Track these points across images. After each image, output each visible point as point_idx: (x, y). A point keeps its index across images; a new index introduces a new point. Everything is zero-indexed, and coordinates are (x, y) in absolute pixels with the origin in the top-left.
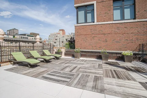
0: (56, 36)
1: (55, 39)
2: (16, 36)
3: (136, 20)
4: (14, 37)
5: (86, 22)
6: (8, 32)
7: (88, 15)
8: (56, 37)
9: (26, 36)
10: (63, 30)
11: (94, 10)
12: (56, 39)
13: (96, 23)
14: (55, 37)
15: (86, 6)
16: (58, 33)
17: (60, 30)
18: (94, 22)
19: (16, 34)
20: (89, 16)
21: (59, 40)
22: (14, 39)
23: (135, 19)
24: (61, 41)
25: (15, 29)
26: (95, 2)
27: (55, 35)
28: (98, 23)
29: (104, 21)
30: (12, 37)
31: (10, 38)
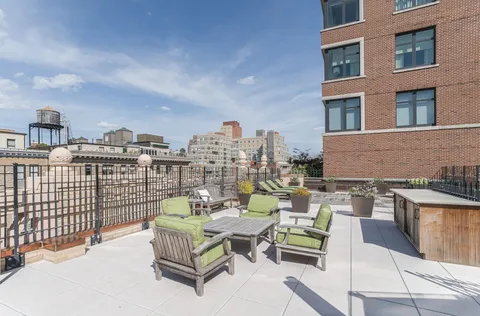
0: (214, 141)
1: (211, 151)
2: (129, 150)
3: (437, 127)
4: (125, 151)
5: (344, 128)
6: (107, 139)
7: (348, 115)
8: (215, 146)
9: (151, 148)
10: (234, 124)
11: (359, 107)
12: (214, 153)
13: (363, 131)
14: (211, 146)
15: (345, 100)
16: (219, 133)
17: (225, 124)
18: (360, 129)
19: (129, 143)
20: (350, 117)
21: (223, 156)
22: (125, 157)
23: (434, 124)
24: (229, 156)
25: (124, 130)
26: (362, 94)
27: (212, 139)
28: (367, 132)
29: (379, 128)
30: (119, 150)
31: (118, 154)
